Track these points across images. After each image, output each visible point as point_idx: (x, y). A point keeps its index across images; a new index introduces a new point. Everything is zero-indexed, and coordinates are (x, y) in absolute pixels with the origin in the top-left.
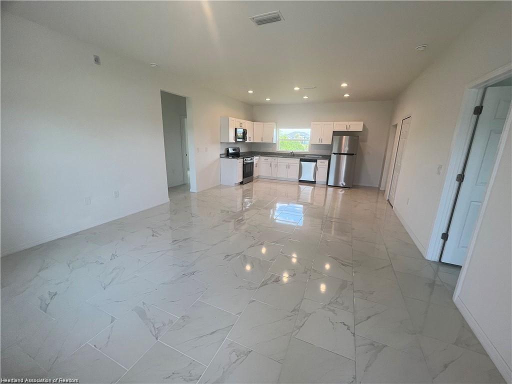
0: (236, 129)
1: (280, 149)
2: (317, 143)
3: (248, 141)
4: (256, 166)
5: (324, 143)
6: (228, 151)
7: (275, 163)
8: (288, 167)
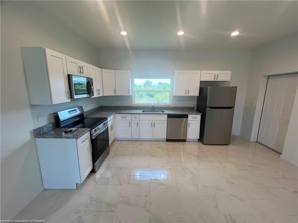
0: (69, 77)
1: (138, 101)
2: (183, 94)
3: (96, 95)
4: (112, 129)
5: (191, 94)
6: (57, 117)
7: (136, 122)
8: (153, 125)
